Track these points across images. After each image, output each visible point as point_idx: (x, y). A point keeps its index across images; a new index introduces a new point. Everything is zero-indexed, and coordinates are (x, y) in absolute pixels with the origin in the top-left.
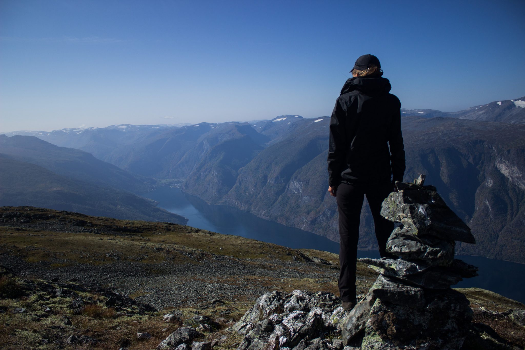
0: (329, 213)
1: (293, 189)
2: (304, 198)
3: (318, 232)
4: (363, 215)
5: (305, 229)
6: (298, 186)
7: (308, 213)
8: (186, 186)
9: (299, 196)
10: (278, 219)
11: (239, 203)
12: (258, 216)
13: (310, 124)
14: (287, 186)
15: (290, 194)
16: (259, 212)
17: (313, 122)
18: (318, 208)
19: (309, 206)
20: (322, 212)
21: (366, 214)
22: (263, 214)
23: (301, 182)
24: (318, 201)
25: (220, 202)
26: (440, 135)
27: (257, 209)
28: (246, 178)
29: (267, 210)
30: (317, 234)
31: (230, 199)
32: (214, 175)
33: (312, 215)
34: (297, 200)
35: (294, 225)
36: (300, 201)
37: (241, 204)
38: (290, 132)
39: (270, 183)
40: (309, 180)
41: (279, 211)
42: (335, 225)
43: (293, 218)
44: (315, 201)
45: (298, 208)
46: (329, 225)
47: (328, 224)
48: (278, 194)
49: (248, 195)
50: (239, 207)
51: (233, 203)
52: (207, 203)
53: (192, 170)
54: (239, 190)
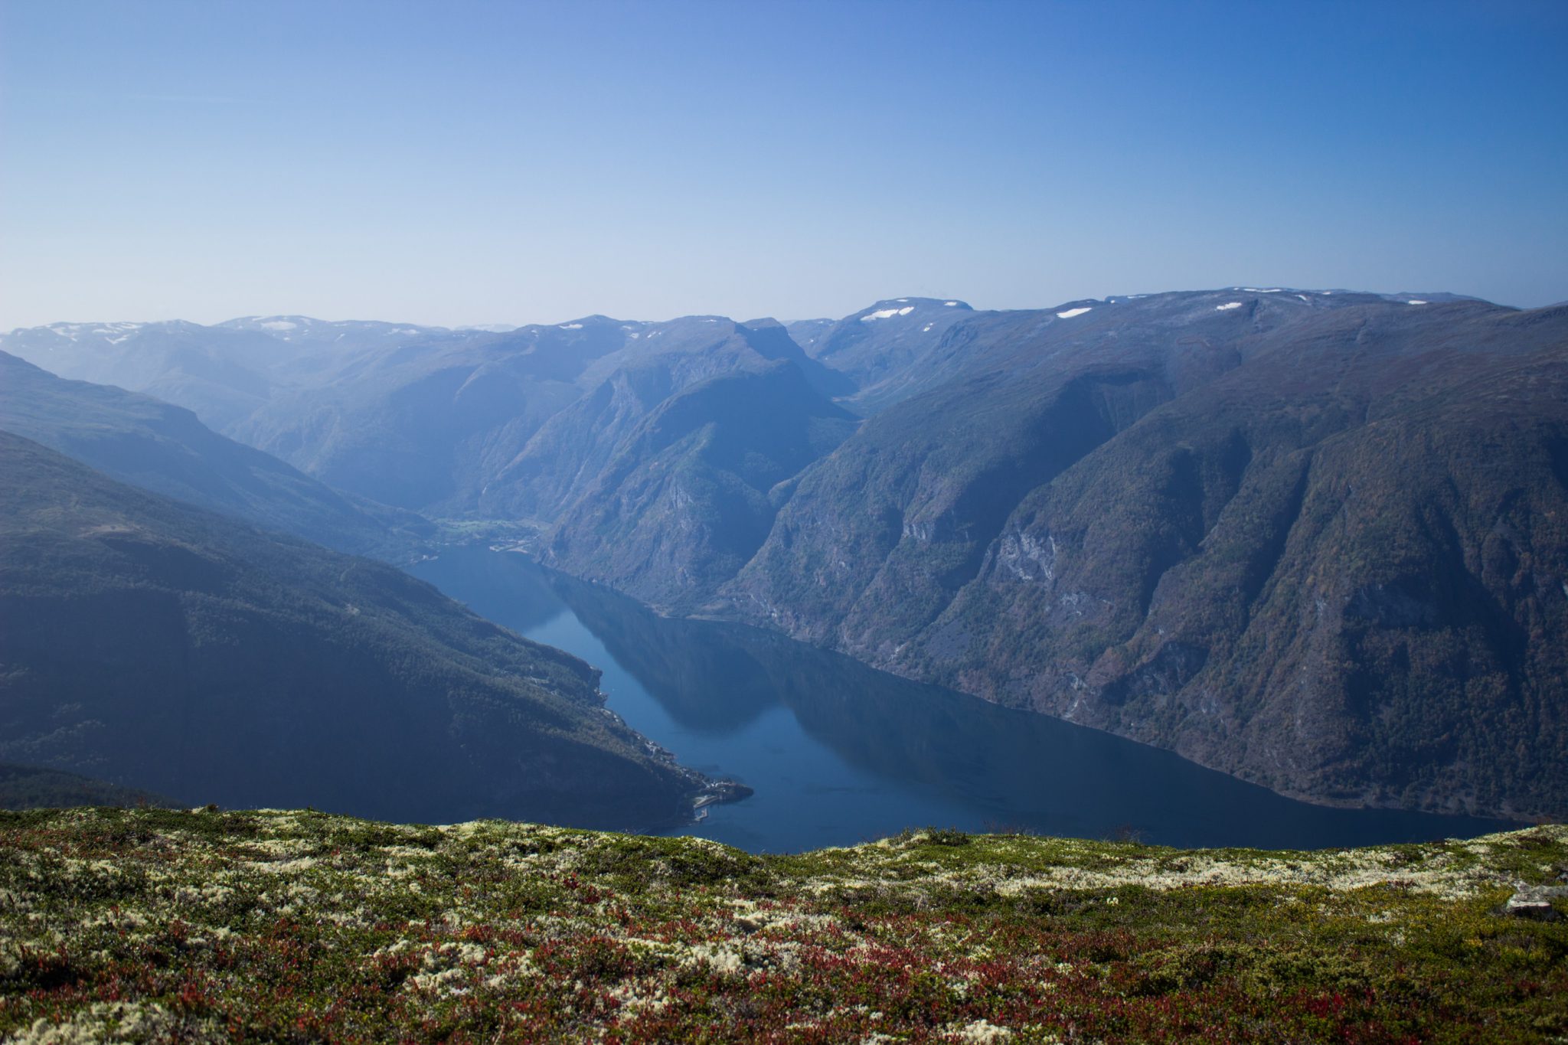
0: (1181, 660)
1: (1015, 563)
2: (1065, 598)
3: (1139, 731)
4: (1335, 669)
5: (1078, 720)
6: (1035, 554)
7: (1091, 656)
8: (561, 544)
9: (1043, 592)
10: (961, 678)
11: (788, 613)
12: (874, 666)
13: (1041, 325)
14: (989, 554)
15: (1001, 585)
16: (875, 650)
17: (1052, 318)
18: (1129, 636)
19: (1089, 629)
20: (1153, 654)
21: (1346, 665)
22: (892, 656)
23: (1051, 538)
24: (1126, 610)
25: (708, 607)
27: (866, 636)
28: (814, 521)
29: (907, 643)
30: (1135, 739)
31: (749, 597)
32: (680, 505)
33: (1110, 663)
34: (1036, 608)
35: (1031, 704)
36: (1047, 609)
37: (797, 618)
38: (949, 356)
39: (913, 542)
40: (1084, 532)
41: (963, 647)
42: (1209, 706)
43: (1026, 676)
44: (1114, 612)
45: (1041, 638)
46: (1180, 706)
47: (1177, 702)
48: (948, 582)
49: (823, 583)
50: (789, 630)
51: (760, 615)
52: (656, 611)
53: (567, 488)
54: (784, 566)
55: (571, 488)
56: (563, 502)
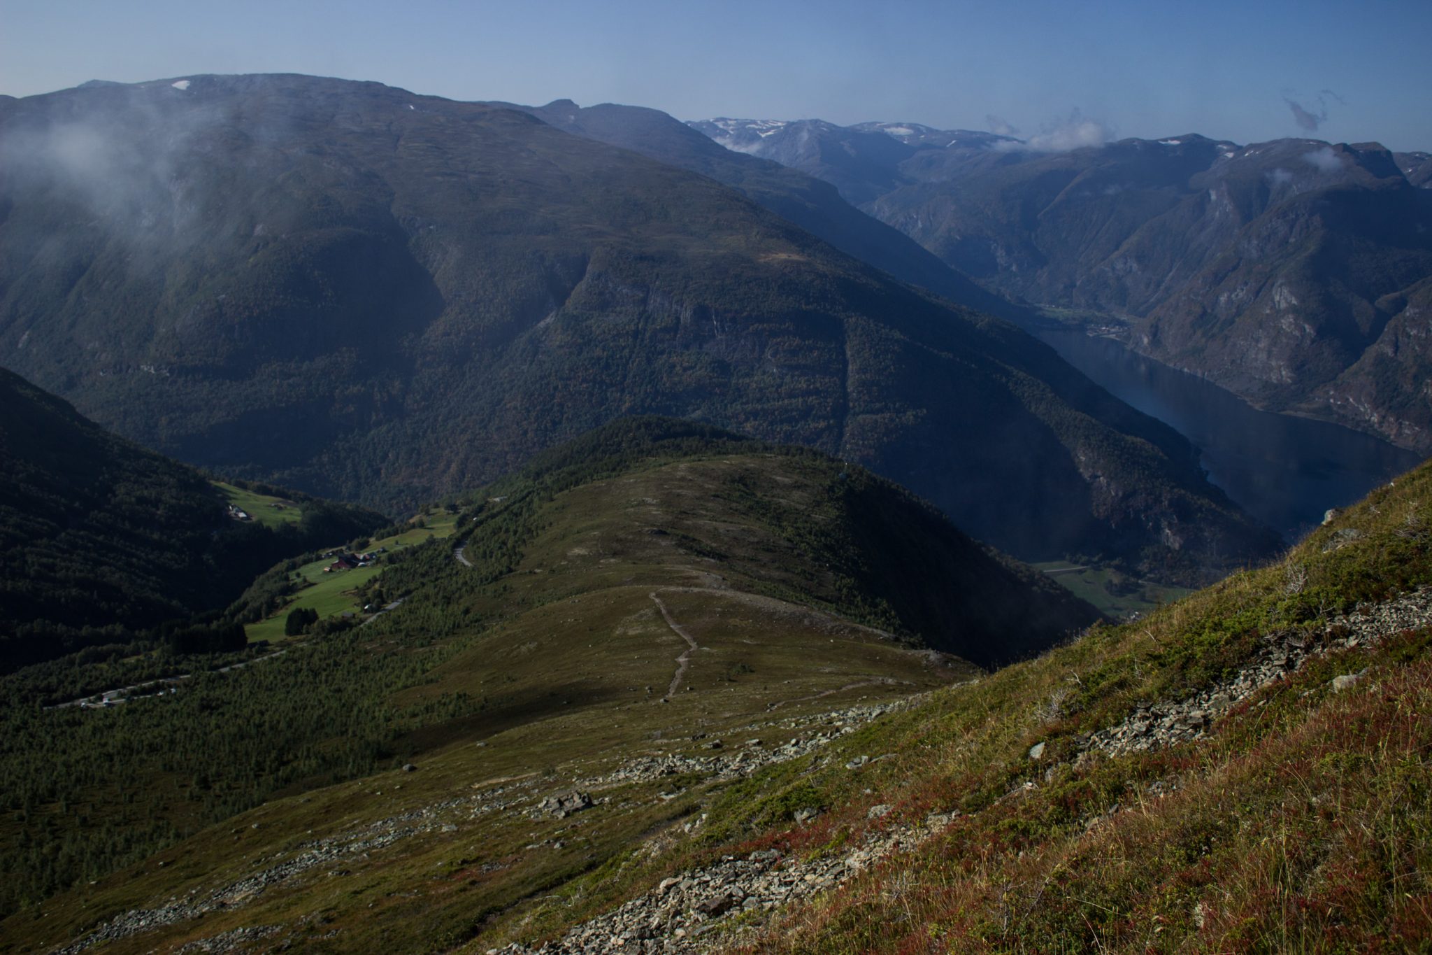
8: (1156, 334)
11: (1391, 419)
25: (1304, 406)
31: (1348, 399)
32: (1283, 305)
37: (1400, 425)
50: (1389, 435)
51: (1358, 418)
52: (1250, 403)
53: (1158, 286)
54: (1389, 374)
55: (1162, 288)
56: (1152, 300)
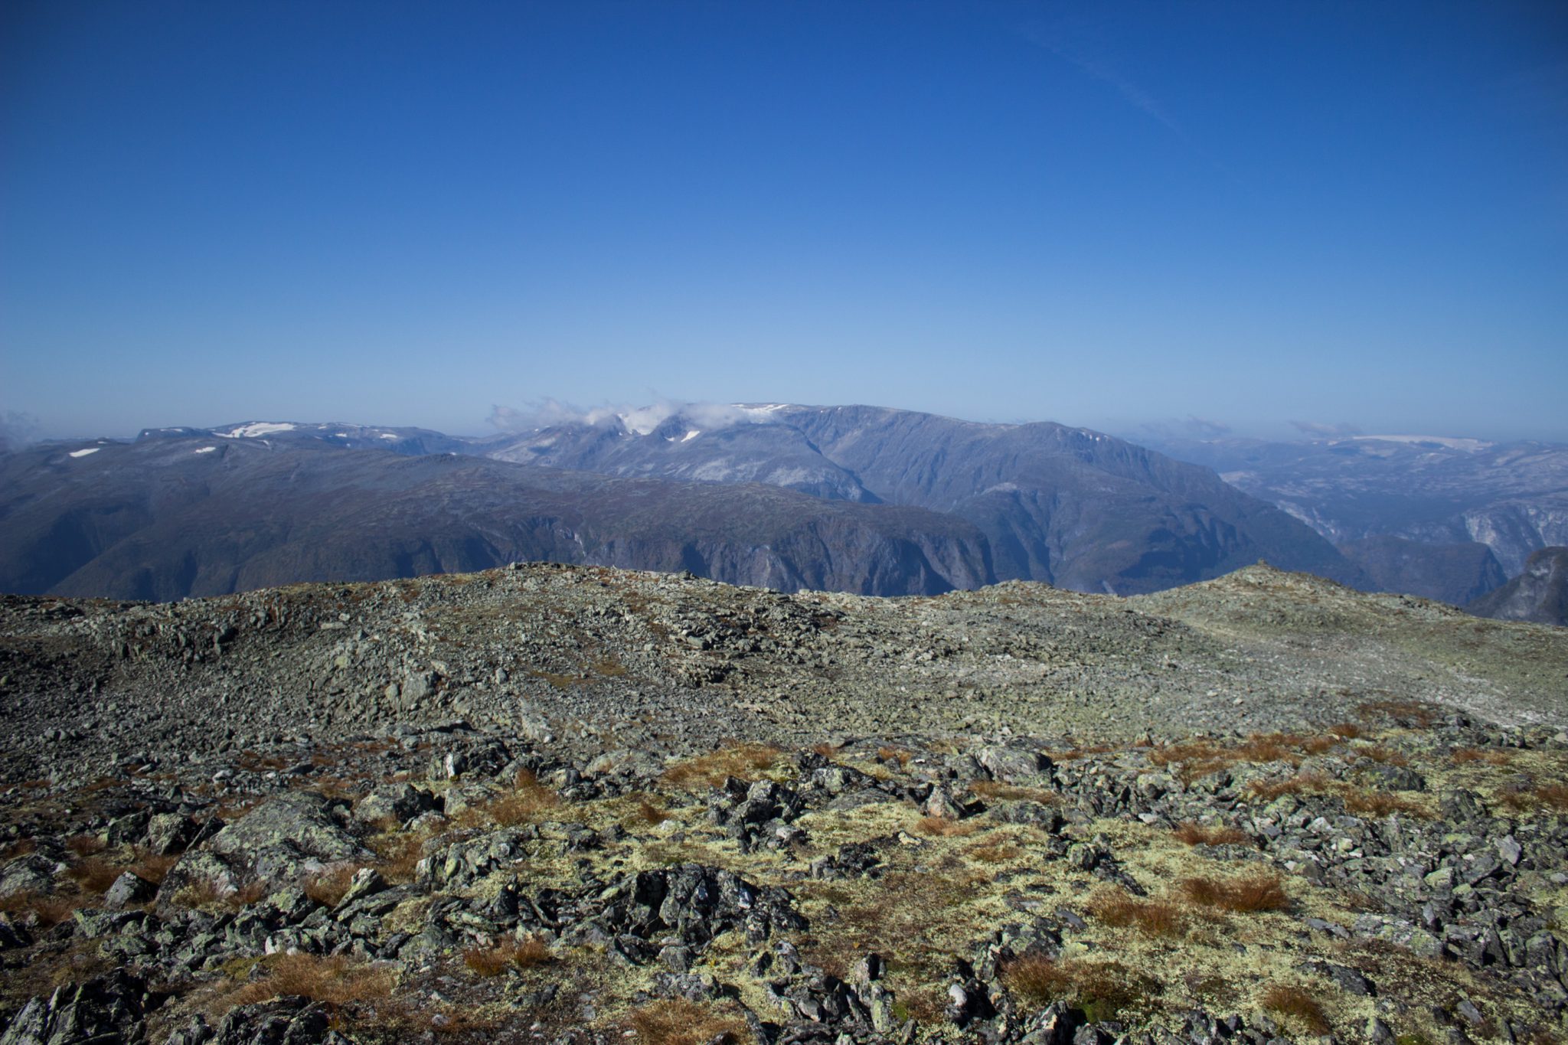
26: (446, 502)
